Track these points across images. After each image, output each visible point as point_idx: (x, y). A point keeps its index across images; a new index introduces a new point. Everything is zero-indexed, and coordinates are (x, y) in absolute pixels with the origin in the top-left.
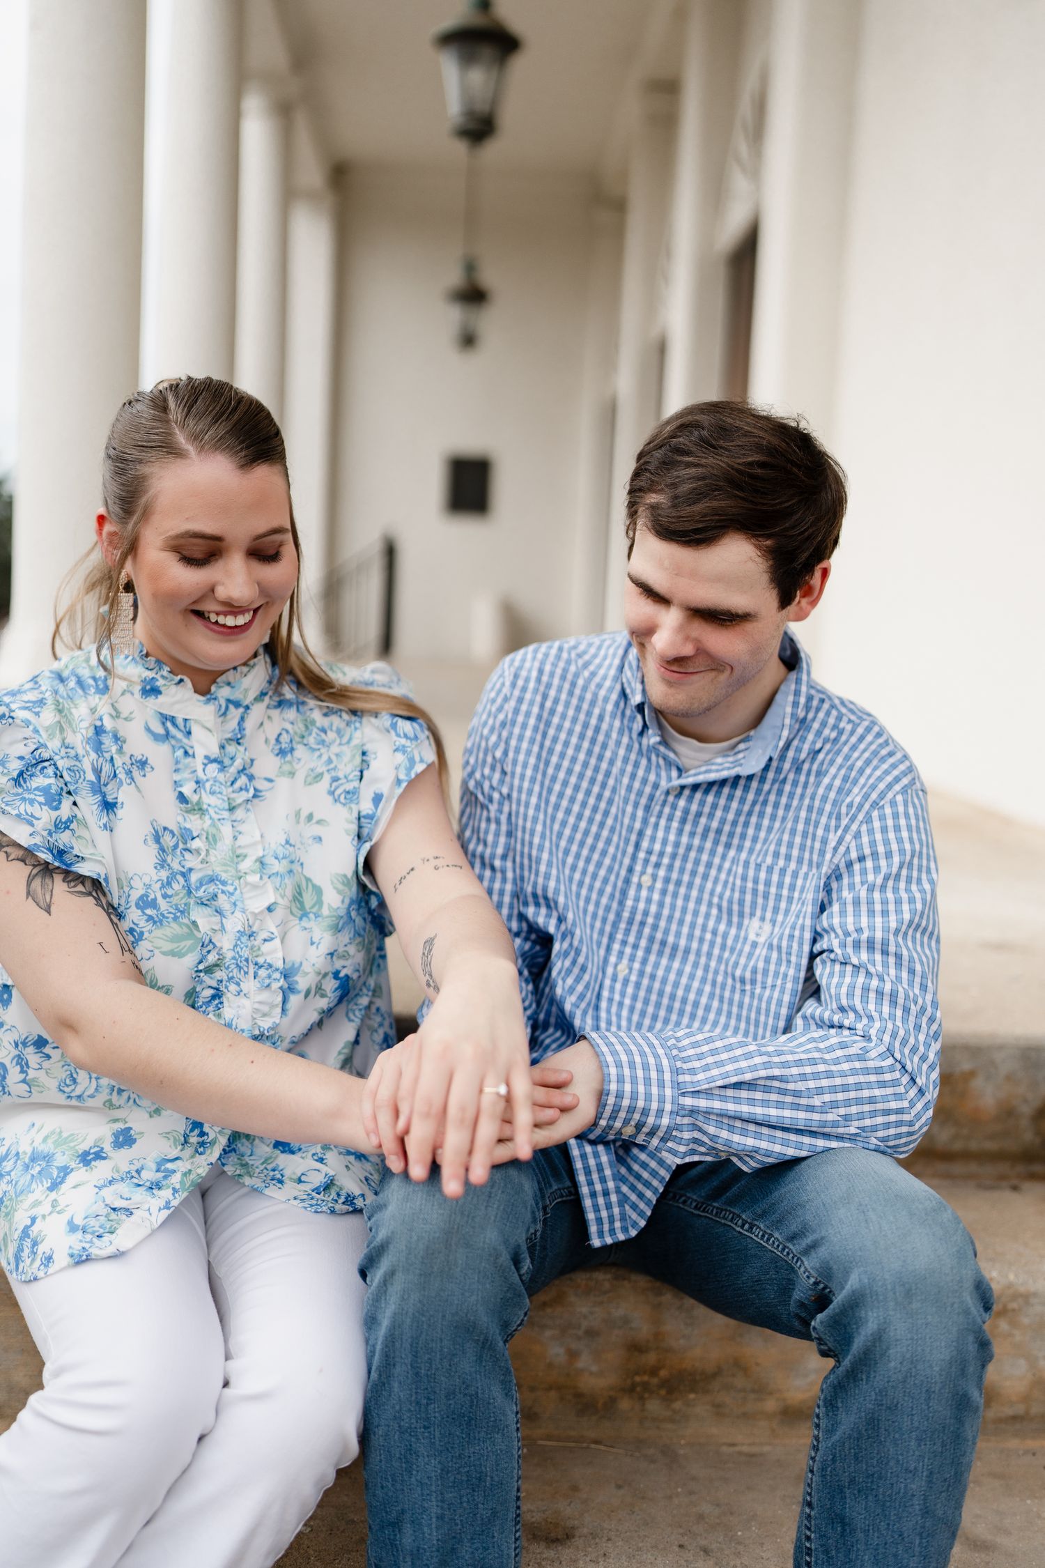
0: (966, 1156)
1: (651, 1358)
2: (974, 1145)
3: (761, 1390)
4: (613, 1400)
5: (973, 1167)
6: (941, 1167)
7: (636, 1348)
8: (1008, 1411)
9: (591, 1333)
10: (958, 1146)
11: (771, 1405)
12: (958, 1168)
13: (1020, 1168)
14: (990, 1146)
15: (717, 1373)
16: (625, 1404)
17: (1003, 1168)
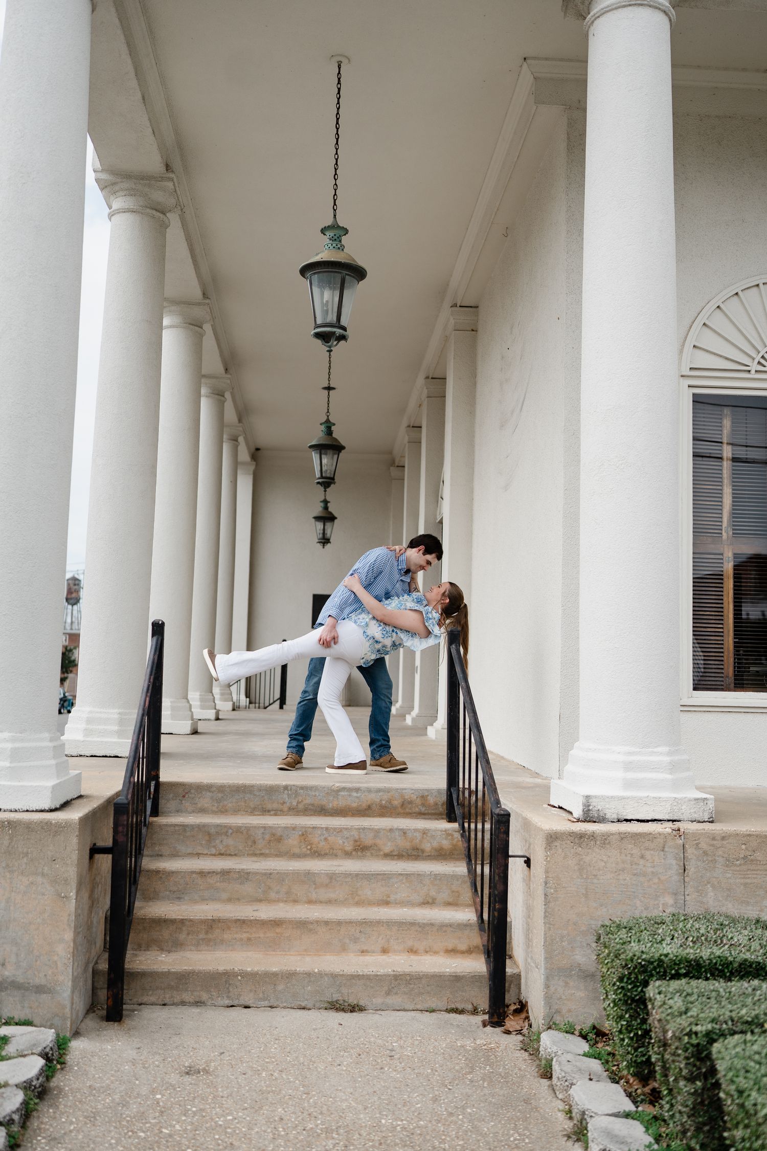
0: (428, 814)
1: (358, 843)
2: (430, 812)
3: (380, 850)
4: (352, 852)
5: (430, 817)
6: (423, 816)
7: (356, 841)
8: (427, 854)
9: (347, 838)
10: (426, 812)
11: (382, 853)
12: (427, 817)
13: (440, 817)
14: (433, 811)
15: (371, 847)
16: (354, 853)
17: (436, 817)
